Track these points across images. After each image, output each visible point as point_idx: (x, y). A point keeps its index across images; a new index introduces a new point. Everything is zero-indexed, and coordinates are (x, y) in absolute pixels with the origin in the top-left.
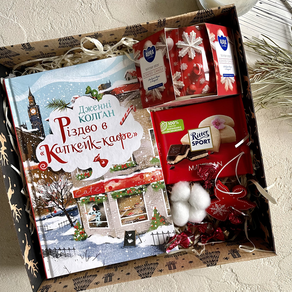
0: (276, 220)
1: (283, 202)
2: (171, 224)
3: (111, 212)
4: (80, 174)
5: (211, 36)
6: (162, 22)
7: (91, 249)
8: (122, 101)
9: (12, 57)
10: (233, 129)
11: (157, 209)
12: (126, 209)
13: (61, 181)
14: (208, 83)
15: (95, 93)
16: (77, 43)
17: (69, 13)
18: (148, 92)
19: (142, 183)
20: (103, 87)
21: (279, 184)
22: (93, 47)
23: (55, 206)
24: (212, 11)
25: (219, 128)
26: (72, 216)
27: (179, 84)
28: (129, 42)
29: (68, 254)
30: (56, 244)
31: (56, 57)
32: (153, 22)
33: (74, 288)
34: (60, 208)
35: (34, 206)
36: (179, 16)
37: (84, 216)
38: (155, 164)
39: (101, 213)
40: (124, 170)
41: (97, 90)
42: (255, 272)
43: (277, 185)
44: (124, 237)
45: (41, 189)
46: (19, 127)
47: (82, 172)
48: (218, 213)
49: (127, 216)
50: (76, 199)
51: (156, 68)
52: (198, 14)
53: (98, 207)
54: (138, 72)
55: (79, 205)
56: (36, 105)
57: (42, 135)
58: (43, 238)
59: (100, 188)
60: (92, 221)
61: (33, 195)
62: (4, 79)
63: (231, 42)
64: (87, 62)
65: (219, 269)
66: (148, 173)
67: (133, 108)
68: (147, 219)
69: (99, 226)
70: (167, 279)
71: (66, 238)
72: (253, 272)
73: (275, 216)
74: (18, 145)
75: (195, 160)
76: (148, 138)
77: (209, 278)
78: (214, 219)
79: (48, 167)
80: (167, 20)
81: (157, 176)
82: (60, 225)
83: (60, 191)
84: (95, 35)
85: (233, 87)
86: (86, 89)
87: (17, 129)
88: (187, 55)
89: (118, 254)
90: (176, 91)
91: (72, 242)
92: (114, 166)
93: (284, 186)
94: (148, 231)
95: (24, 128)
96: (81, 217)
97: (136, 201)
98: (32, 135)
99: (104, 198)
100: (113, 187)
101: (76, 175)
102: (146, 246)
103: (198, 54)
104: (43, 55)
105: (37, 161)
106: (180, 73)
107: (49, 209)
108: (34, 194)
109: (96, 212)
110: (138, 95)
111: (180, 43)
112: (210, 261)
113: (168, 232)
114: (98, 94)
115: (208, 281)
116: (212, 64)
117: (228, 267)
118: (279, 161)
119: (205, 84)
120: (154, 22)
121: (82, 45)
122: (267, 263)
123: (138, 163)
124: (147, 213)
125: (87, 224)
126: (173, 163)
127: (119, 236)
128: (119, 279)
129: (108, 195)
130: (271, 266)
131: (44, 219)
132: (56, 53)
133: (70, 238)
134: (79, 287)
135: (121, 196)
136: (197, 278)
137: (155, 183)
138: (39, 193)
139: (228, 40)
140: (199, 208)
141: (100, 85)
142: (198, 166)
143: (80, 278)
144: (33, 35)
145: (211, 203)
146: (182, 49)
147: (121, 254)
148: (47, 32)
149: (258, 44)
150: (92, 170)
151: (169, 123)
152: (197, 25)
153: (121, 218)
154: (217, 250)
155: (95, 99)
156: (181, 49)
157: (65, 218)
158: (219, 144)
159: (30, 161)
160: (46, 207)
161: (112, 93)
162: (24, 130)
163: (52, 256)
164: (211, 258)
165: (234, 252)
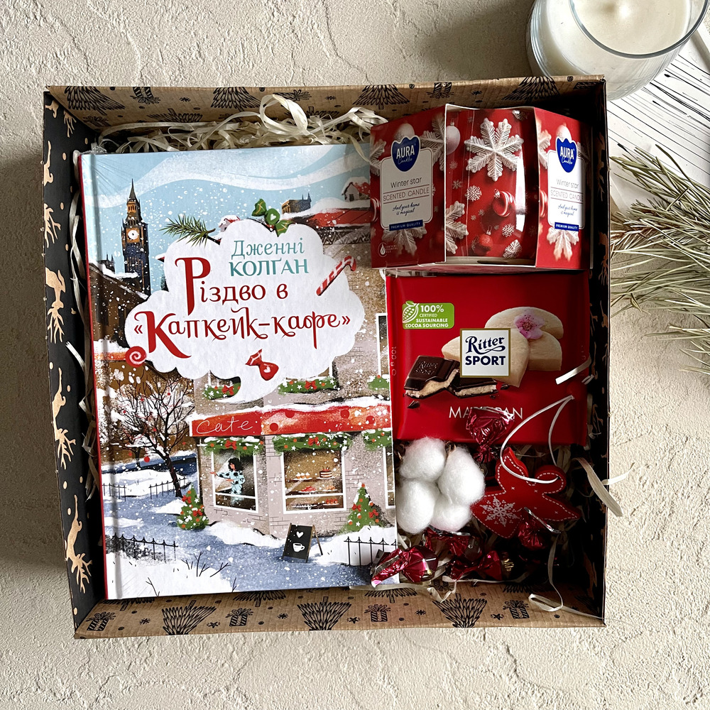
0: (622, 556)
1: (644, 519)
2: (391, 526)
3: (266, 480)
4: (213, 387)
5: (543, 138)
6: (443, 89)
7: (210, 552)
8: (329, 244)
9: (107, 111)
10: (557, 344)
11: (366, 488)
12: (301, 477)
13: (169, 394)
14: (519, 236)
15: (273, 217)
16: (252, 103)
17: (242, 28)
18: (388, 233)
19: (344, 428)
20: (292, 206)
21: (641, 478)
22: (285, 116)
23: (149, 447)
24: (553, 82)
25: (529, 336)
26: (181, 474)
27: (457, 229)
28: (365, 118)
29: (160, 553)
30: (138, 528)
31: (201, 124)
32: (424, 85)
33: (164, 627)
34: (158, 452)
35: (104, 440)
36: (482, 82)
37: (207, 478)
38: (378, 391)
39: (246, 478)
40: (310, 392)
41: (279, 210)
42: (558, 660)
43: (637, 481)
44: (287, 536)
45: (124, 405)
46: (96, 264)
47: (218, 384)
48: (497, 518)
49: (300, 494)
50: (197, 440)
51: (413, 185)
52: (524, 83)
53: (241, 463)
54: (373, 187)
55: (202, 452)
56: (142, 223)
57: (144, 289)
58: (111, 512)
59: (252, 422)
60: (223, 492)
61: (104, 416)
62: (81, 155)
63: (585, 156)
64: (265, 146)
65: (481, 641)
66: (359, 408)
67: (350, 262)
68: (341, 505)
69: (236, 506)
70: (364, 645)
71: (161, 519)
72: (553, 661)
73: (621, 546)
74: (88, 303)
75: (466, 396)
76: (371, 333)
77: (454, 659)
78: (487, 530)
79: (146, 361)
80: (455, 86)
81: (378, 417)
82: (154, 490)
83: (165, 416)
84: (294, 94)
85: (571, 253)
86: (256, 205)
87: (92, 268)
88: (485, 169)
89: (268, 571)
90: (449, 243)
91: (172, 530)
92: (289, 381)
93: (652, 485)
94: (339, 532)
95: (108, 267)
96: (201, 478)
97: (324, 464)
98: (122, 286)
99: (256, 447)
100: (281, 426)
101: (205, 388)
102: (331, 563)
103: (509, 172)
104: (173, 116)
105: (124, 343)
106: (463, 205)
107: (135, 452)
108: (108, 414)
109: (236, 474)
110: (366, 236)
111: (473, 142)
112: (462, 616)
113: (383, 541)
114: (280, 219)
115: (451, 664)
116: (535, 197)
117: (501, 640)
118: (650, 428)
119: (513, 238)
120: (425, 87)
121: (262, 109)
122: (587, 646)
123: (341, 384)
124: (344, 494)
125: (211, 495)
126: (418, 394)
127: (275, 533)
128: (261, 623)
129: (266, 442)
130: (593, 654)
131: (121, 471)
132: (202, 116)
133: (170, 522)
134: (174, 627)
135: (294, 448)
136: (429, 653)
137: (373, 431)
138: (119, 413)
139: (578, 149)
140: (457, 501)
141: (287, 201)
142: (470, 409)
143: (177, 608)
144: (154, 65)
145: (485, 494)
146: (476, 154)
147: (273, 573)
148: (188, 62)
149: (646, 166)
150: (240, 382)
151: (422, 306)
152: (516, 109)
153: (287, 495)
154: (482, 598)
155: (271, 230)
156: (473, 155)
157: (166, 476)
158: (523, 370)
159: (109, 341)
160: (129, 446)
161: (310, 222)
162: (106, 272)
163: (125, 554)
164: (465, 611)
165: (516, 606)
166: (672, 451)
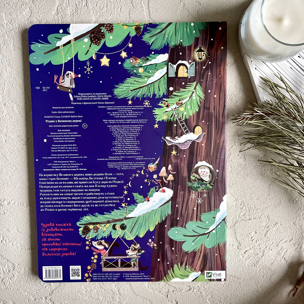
43: (250, 239)
93: (256, 241)
118: (260, 216)
136: (141, 298)
144: (64, 5)
166: (268, 228)
